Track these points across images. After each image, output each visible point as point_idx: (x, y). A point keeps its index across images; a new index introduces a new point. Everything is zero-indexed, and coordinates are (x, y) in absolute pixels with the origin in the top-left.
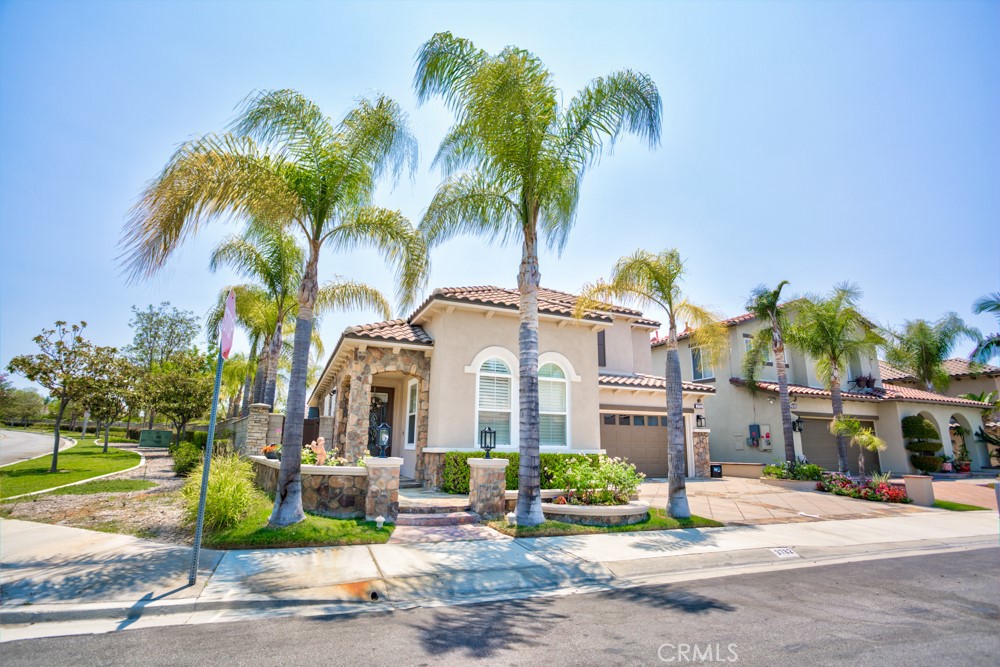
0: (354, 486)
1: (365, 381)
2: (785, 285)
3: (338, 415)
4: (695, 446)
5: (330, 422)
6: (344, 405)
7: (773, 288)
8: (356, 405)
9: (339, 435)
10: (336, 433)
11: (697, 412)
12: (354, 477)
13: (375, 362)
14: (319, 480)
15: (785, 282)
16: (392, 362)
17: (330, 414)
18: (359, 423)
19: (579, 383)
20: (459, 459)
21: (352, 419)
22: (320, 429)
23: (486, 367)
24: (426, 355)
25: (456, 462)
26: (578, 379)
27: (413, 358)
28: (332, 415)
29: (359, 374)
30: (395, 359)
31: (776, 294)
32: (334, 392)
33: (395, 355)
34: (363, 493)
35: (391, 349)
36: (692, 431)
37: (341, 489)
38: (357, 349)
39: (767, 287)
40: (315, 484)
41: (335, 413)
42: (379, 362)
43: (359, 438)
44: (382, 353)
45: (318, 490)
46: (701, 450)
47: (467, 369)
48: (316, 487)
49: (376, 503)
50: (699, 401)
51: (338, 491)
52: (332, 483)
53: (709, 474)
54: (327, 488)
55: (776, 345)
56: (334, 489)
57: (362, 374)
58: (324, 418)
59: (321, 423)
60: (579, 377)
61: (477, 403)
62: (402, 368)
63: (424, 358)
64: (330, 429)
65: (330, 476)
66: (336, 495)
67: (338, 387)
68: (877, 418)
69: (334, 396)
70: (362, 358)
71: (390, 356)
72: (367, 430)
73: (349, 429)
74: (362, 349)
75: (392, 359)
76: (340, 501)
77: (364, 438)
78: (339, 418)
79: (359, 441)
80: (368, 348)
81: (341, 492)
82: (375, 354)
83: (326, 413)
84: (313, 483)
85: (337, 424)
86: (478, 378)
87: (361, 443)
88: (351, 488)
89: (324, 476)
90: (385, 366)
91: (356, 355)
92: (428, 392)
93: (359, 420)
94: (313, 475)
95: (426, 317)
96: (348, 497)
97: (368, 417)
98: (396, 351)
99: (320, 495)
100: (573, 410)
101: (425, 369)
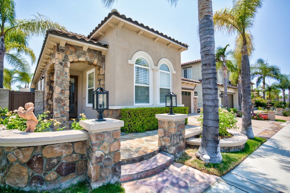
0: (74, 152)
1: (66, 66)
2: (228, 46)
3: (46, 89)
4: (194, 102)
5: (41, 94)
6: (50, 84)
7: (224, 47)
8: (59, 81)
9: (47, 100)
10: (45, 99)
11: (195, 90)
12: (73, 143)
13: (71, 54)
14: (29, 153)
15: (228, 45)
16: (82, 56)
17: (41, 89)
18: (62, 92)
19: (175, 74)
20: (131, 113)
21: (57, 90)
22: (35, 98)
23: (138, 62)
24: (103, 54)
25: (129, 114)
26: (175, 72)
27: (95, 55)
28: (42, 89)
29: (61, 61)
30: (84, 53)
31: (225, 49)
32: (43, 78)
33: (85, 52)
34: (85, 159)
35: (82, 47)
36: (193, 97)
37: (59, 158)
38: (58, 44)
39: (221, 47)
40: (24, 157)
41: (44, 89)
42: (74, 55)
43: (63, 101)
44: (76, 49)
45: (29, 164)
46: (195, 104)
47: (130, 62)
48: (25, 161)
49: (101, 167)
50: (195, 86)
51: (55, 161)
52: (47, 154)
53: (197, 112)
54: (40, 160)
55: (224, 67)
56: (50, 159)
57: (63, 61)
58: (37, 92)
59: (36, 94)
60: (175, 71)
61: (135, 81)
62: (89, 59)
63: (101, 55)
64: (42, 97)
65: (43, 147)
66: (54, 166)
67: (46, 75)
68: (234, 93)
69: (43, 80)
70: (63, 51)
71: (81, 52)
72: (68, 96)
73: (55, 96)
74: (62, 45)
75: (82, 54)
76: (59, 172)
77: (66, 102)
78: (47, 91)
79: (63, 104)
80: (66, 44)
81: (59, 162)
82: (72, 49)
83: (39, 89)
84: (21, 157)
85: (46, 94)
86: (135, 68)
87: (64, 105)
88: (71, 155)
89: (36, 147)
90: (78, 58)
91: (58, 48)
92: (104, 75)
93: (62, 90)
94: (19, 148)
95: (102, 32)
96: (68, 164)
97: (68, 89)
98: (85, 49)
99: (32, 168)
100: (173, 87)
101: (102, 62)
